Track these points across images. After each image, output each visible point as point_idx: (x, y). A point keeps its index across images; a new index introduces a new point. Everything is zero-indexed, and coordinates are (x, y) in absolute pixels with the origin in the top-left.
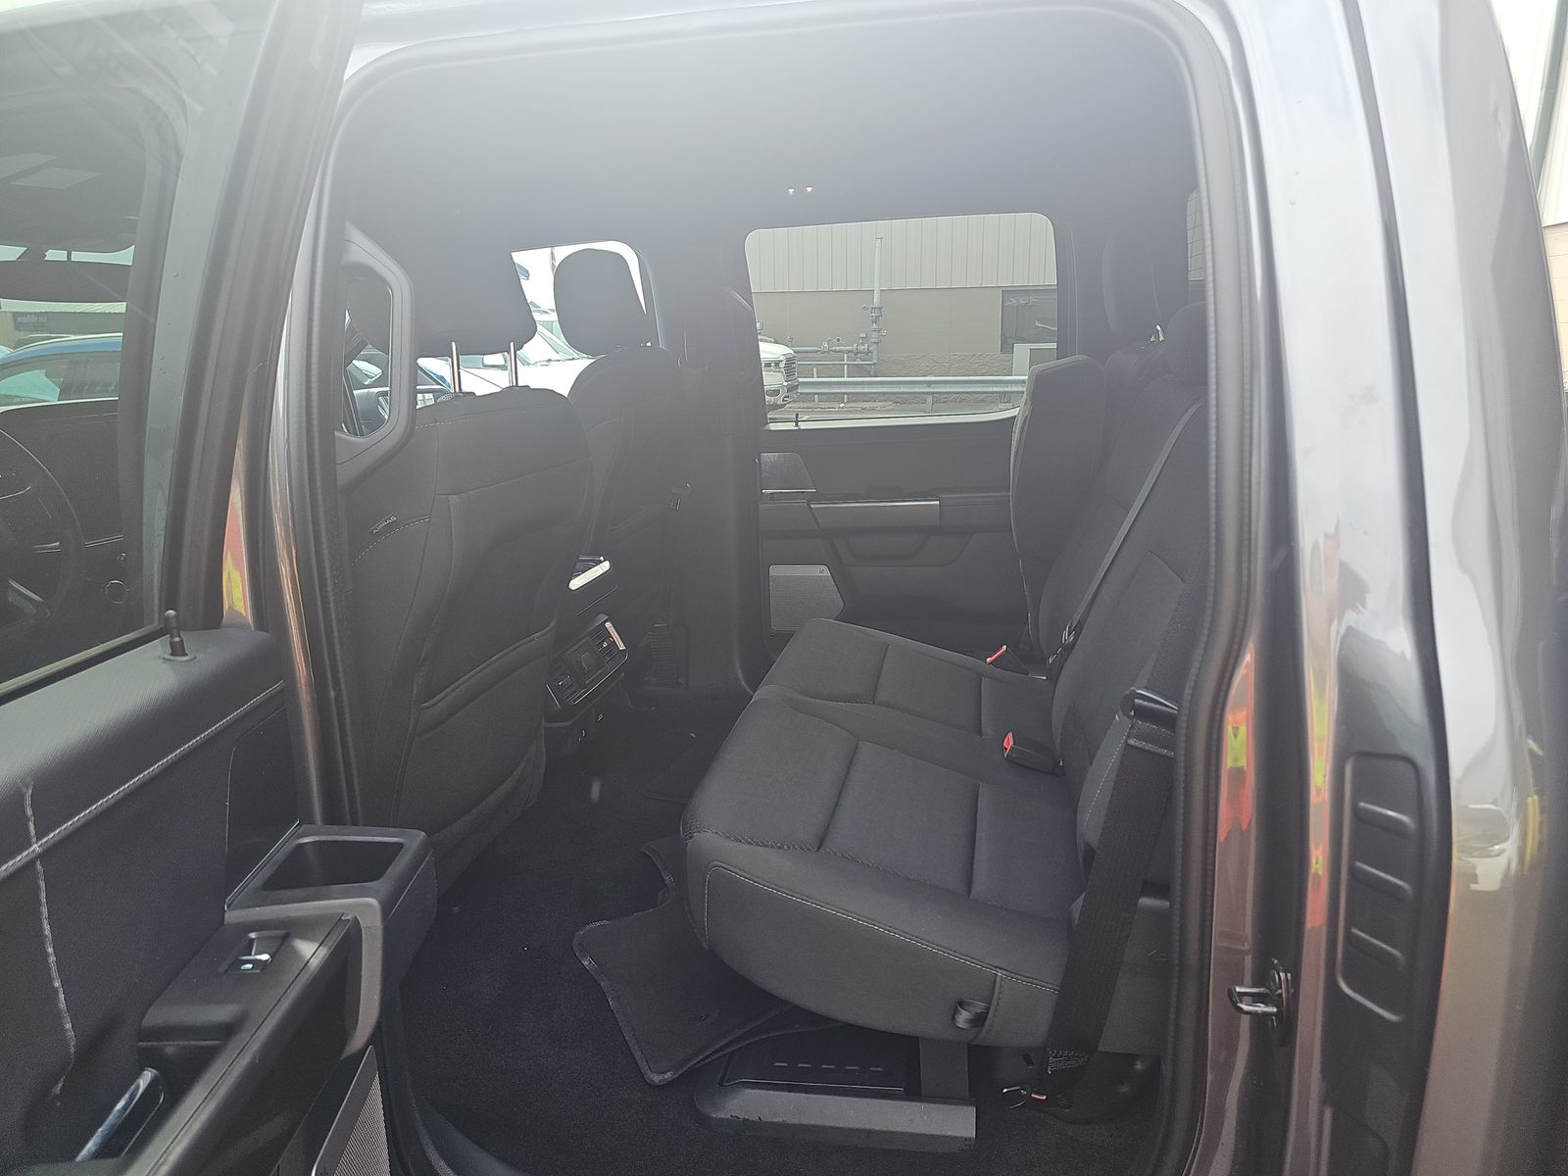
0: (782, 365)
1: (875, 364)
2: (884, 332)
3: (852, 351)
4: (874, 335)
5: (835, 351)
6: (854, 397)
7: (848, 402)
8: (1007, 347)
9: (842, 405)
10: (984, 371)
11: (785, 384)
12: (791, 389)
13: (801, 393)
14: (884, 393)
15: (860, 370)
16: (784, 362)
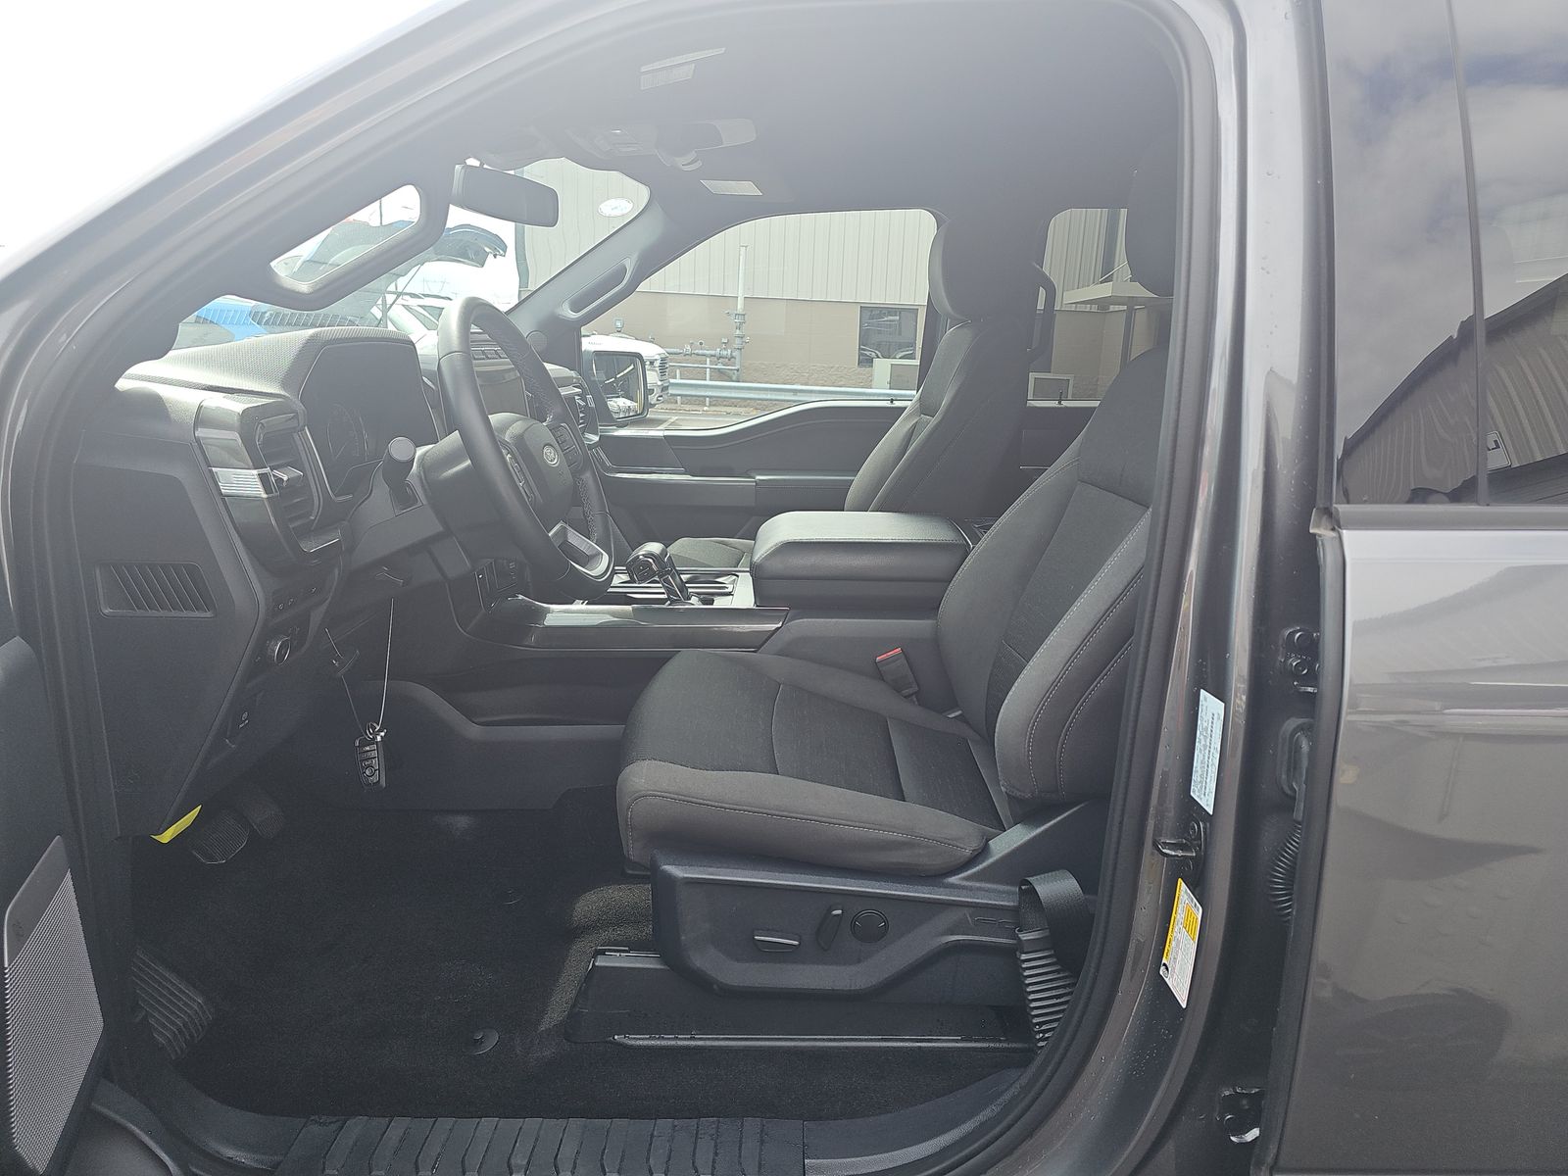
0: (657, 364)
1: (738, 370)
2: (747, 339)
3: (715, 356)
4: (738, 341)
5: (698, 355)
6: (716, 401)
7: (710, 405)
8: (866, 361)
9: (705, 408)
10: (842, 383)
11: (659, 383)
12: (664, 389)
13: (671, 395)
14: (745, 399)
15: (721, 375)
16: (659, 362)
